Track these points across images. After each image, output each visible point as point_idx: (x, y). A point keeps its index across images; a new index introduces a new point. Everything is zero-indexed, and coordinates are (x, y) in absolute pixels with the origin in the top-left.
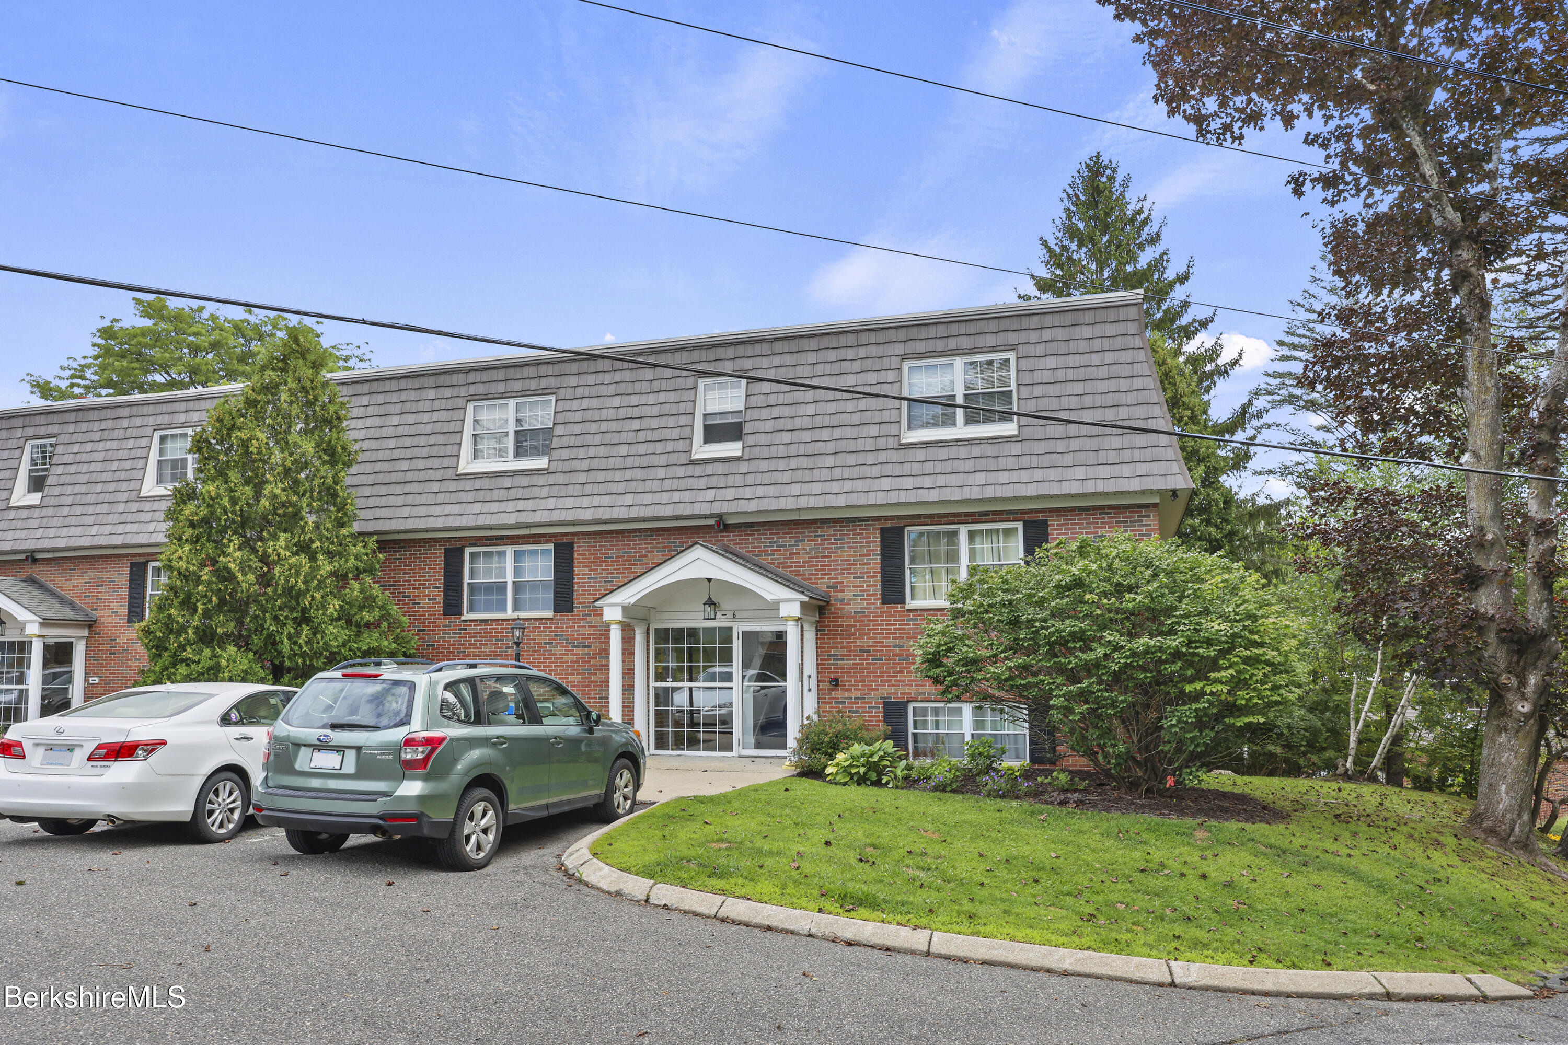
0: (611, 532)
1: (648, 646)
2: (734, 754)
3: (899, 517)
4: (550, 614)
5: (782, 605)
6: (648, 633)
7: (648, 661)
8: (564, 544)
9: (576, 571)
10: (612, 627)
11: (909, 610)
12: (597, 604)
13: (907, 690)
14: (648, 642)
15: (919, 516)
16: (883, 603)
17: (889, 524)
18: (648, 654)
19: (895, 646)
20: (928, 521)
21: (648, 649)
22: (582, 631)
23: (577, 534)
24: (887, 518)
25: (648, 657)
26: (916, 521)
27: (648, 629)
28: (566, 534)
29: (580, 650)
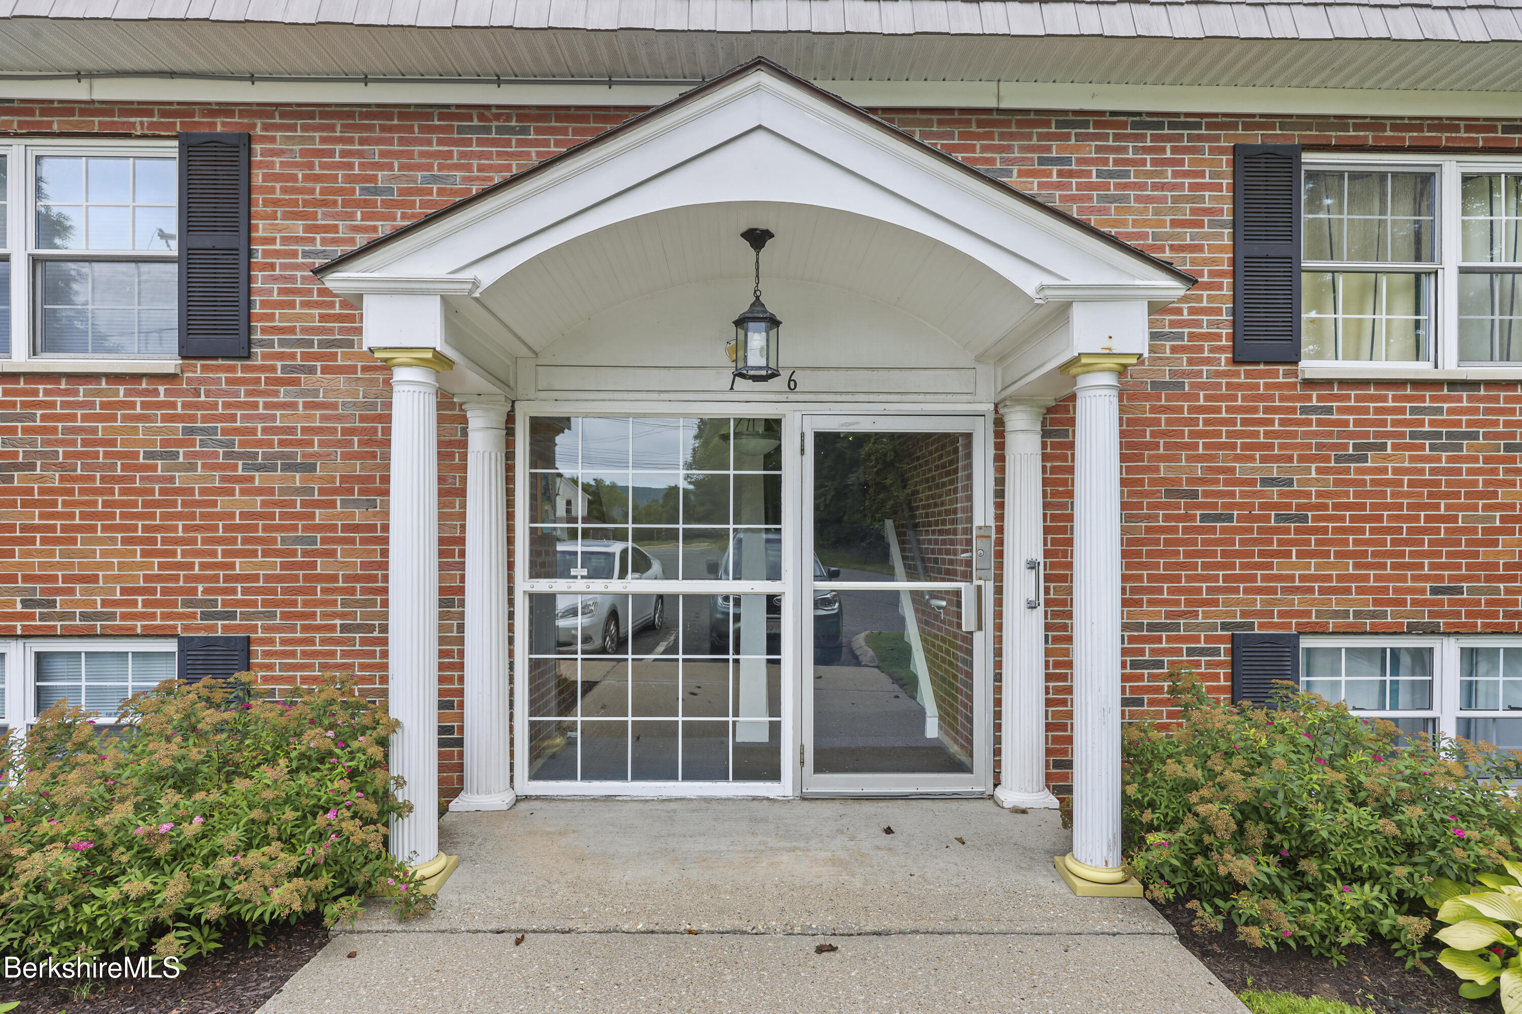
0: (383, 111)
1: (510, 469)
2: (783, 788)
3: (1286, 121)
4: (170, 364)
5: (1078, 313)
6: (510, 432)
7: (510, 516)
8: (213, 142)
9: (261, 228)
10: (400, 374)
11: (1310, 383)
12: (336, 281)
13: (1297, 602)
14: (510, 456)
15: (1341, 121)
16: (1235, 361)
17: (1257, 138)
18: (510, 493)
19: (1266, 482)
20: (1369, 137)
21: (510, 479)
22: (280, 419)
23: (265, 110)
24: (1250, 121)
25: (510, 504)
26: (1334, 136)
27: (510, 419)
28: (224, 109)
29: (277, 479)
